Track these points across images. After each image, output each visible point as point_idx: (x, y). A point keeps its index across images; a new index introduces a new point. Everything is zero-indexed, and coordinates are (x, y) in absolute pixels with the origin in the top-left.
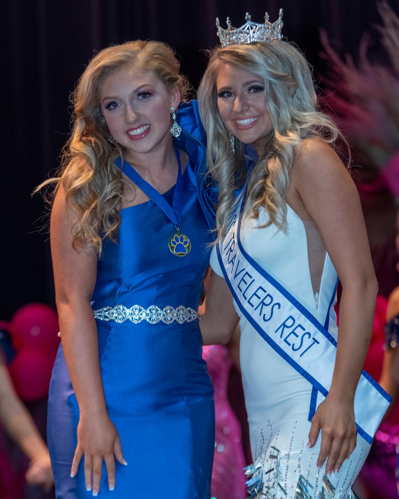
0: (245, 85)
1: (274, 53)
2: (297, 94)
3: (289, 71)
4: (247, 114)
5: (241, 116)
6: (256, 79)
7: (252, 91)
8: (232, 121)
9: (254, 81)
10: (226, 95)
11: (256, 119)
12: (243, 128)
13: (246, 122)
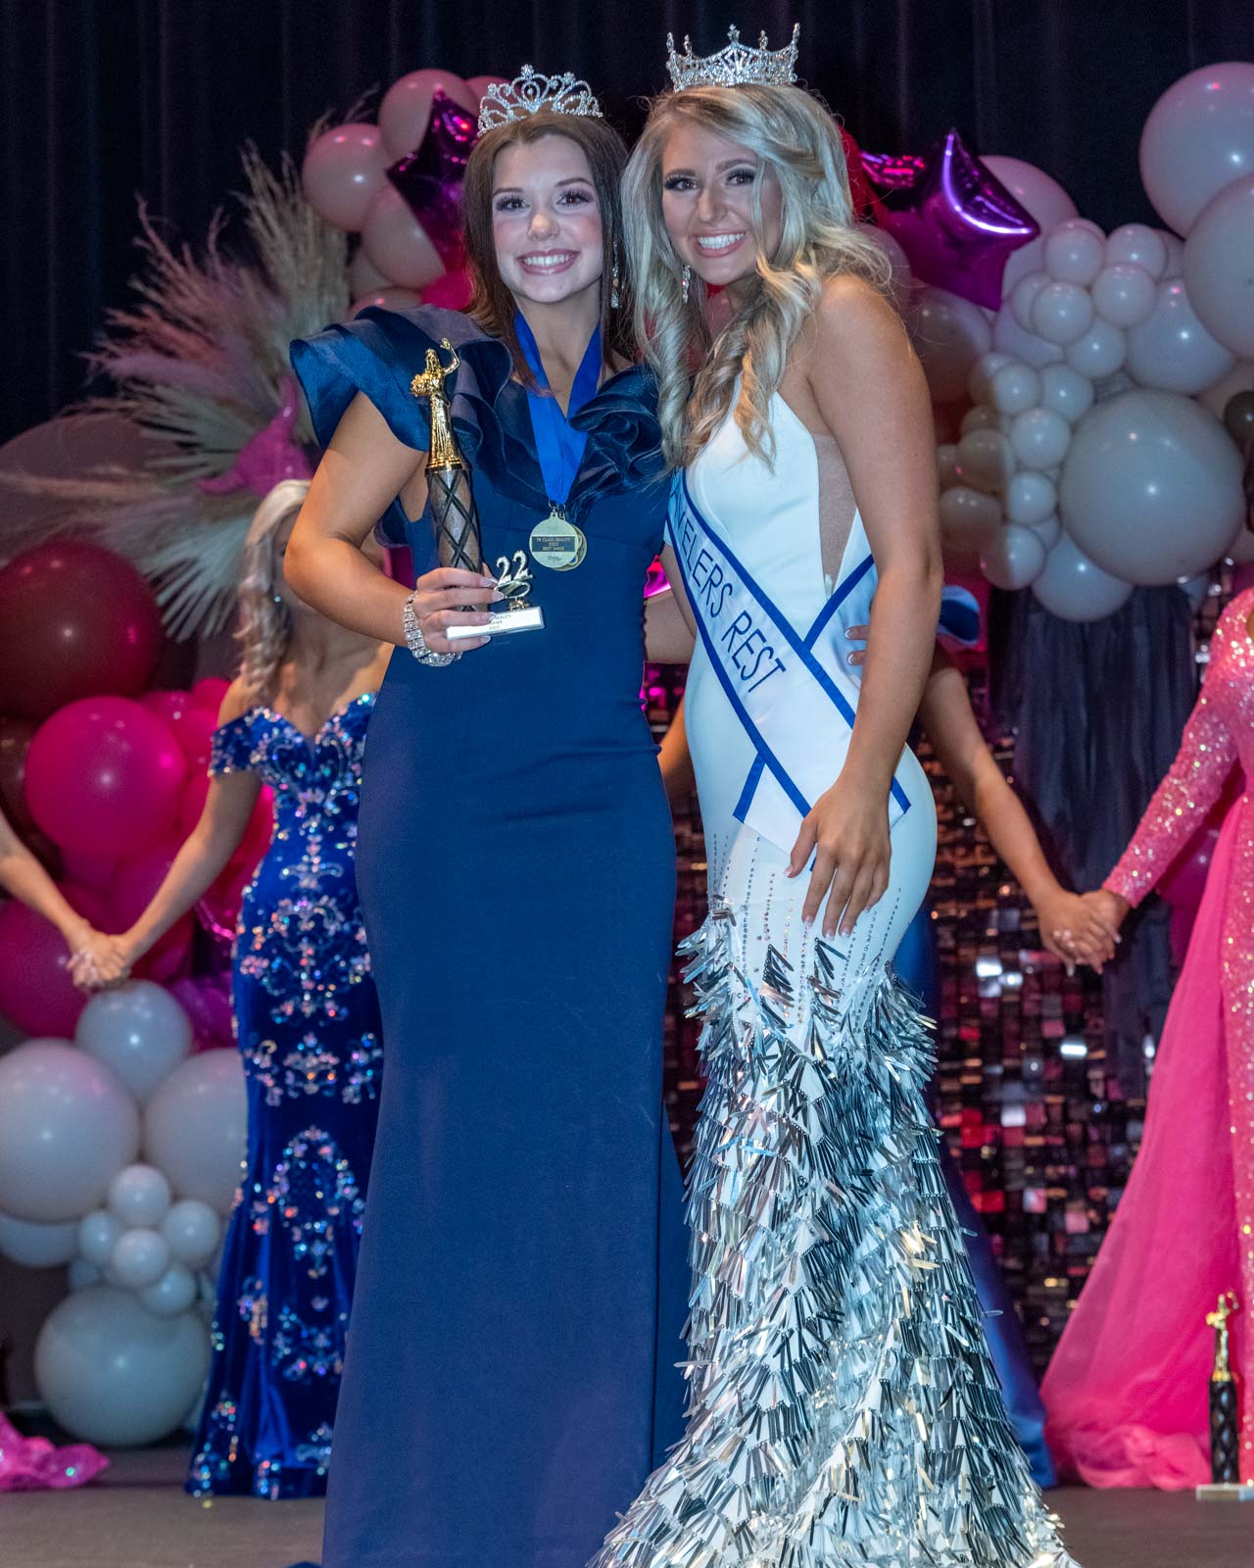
0: (720, 168)
1: (782, 107)
2: (820, 189)
3: (809, 146)
4: (721, 226)
5: (709, 229)
6: (745, 156)
7: (734, 180)
8: (690, 237)
9: (740, 161)
10: (680, 185)
11: (738, 237)
12: (710, 253)
13: (719, 242)
